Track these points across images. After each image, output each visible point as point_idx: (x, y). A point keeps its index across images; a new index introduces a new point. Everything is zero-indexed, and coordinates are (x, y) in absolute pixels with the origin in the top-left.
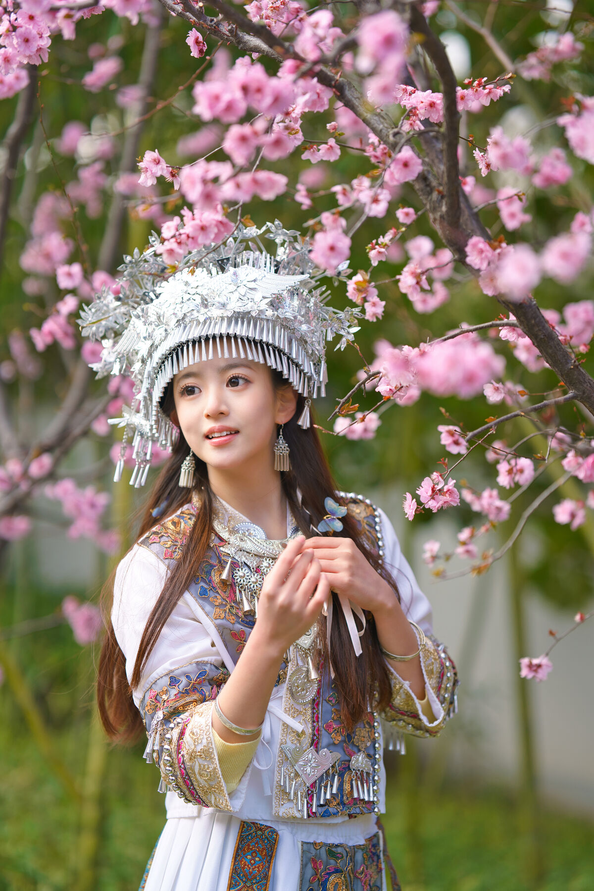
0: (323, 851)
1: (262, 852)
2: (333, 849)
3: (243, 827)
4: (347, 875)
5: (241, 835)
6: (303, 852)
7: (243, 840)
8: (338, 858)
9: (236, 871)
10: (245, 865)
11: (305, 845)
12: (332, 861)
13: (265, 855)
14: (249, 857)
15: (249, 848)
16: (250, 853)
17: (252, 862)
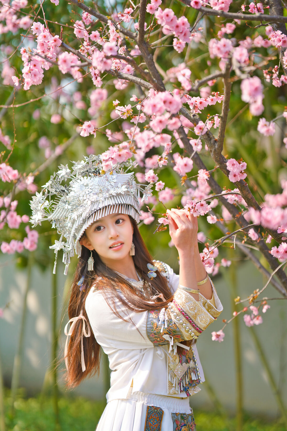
0: (179, 416)
1: (157, 418)
2: (183, 416)
3: (148, 408)
4: (188, 427)
5: (148, 412)
6: (172, 417)
7: (149, 414)
8: (184, 419)
9: (147, 428)
10: (151, 425)
11: (173, 414)
12: (183, 421)
13: (158, 420)
14: (152, 421)
15: (152, 417)
16: (152, 420)
17: (153, 423)
